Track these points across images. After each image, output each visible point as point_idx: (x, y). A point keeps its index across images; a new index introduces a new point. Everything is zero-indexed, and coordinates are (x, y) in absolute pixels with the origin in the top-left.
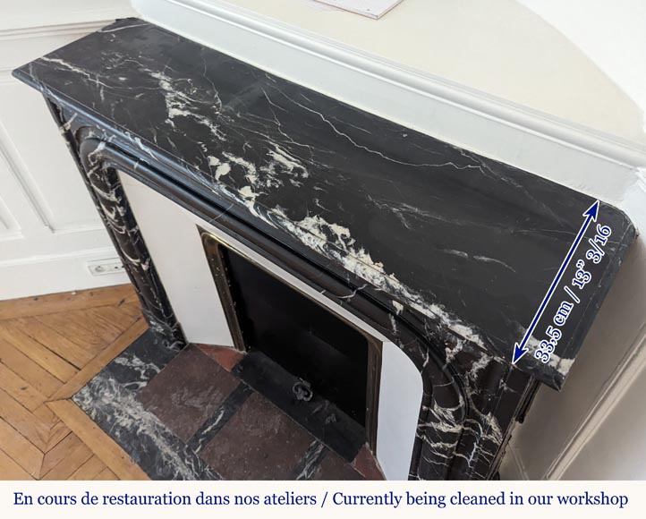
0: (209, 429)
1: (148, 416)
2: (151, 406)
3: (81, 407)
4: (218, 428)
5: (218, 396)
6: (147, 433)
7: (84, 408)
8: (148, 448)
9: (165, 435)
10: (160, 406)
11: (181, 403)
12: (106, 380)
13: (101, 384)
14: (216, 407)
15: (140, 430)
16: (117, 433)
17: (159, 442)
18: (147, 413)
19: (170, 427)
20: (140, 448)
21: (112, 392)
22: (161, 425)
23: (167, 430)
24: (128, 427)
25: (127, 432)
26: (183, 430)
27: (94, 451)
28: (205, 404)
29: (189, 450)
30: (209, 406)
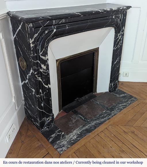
0: (83, 118)
1: (75, 131)
2: (72, 131)
3: (65, 150)
4: (83, 117)
5: (74, 116)
6: (80, 132)
7: (66, 149)
8: (85, 131)
9: (82, 127)
10: (72, 129)
11: (73, 124)
12: (57, 144)
13: (58, 145)
14: (77, 117)
15: (79, 133)
16: (78, 139)
17: (84, 128)
18: (74, 132)
19: (80, 126)
20: (85, 133)
21: (62, 142)
22: (79, 128)
23: (81, 127)
24: (77, 136)
25: (79, 136)
26: (82, 123)
27: (83, 145)
28: (75, 119)
29: (88, 122)
30: (76, 118)
